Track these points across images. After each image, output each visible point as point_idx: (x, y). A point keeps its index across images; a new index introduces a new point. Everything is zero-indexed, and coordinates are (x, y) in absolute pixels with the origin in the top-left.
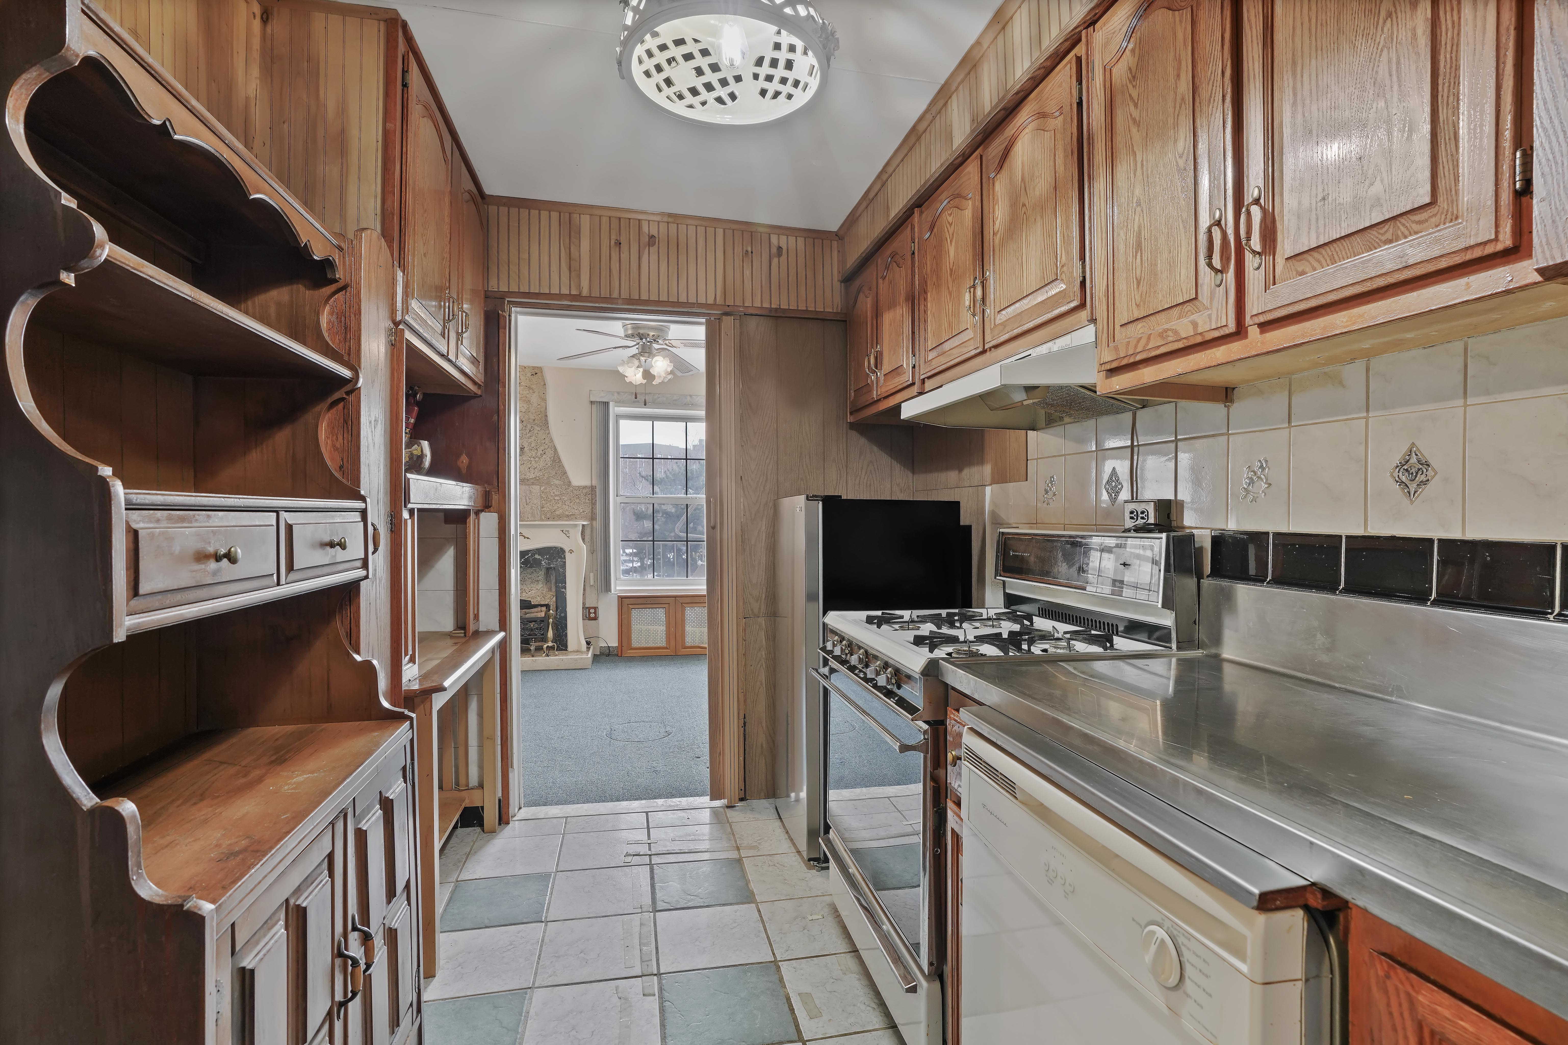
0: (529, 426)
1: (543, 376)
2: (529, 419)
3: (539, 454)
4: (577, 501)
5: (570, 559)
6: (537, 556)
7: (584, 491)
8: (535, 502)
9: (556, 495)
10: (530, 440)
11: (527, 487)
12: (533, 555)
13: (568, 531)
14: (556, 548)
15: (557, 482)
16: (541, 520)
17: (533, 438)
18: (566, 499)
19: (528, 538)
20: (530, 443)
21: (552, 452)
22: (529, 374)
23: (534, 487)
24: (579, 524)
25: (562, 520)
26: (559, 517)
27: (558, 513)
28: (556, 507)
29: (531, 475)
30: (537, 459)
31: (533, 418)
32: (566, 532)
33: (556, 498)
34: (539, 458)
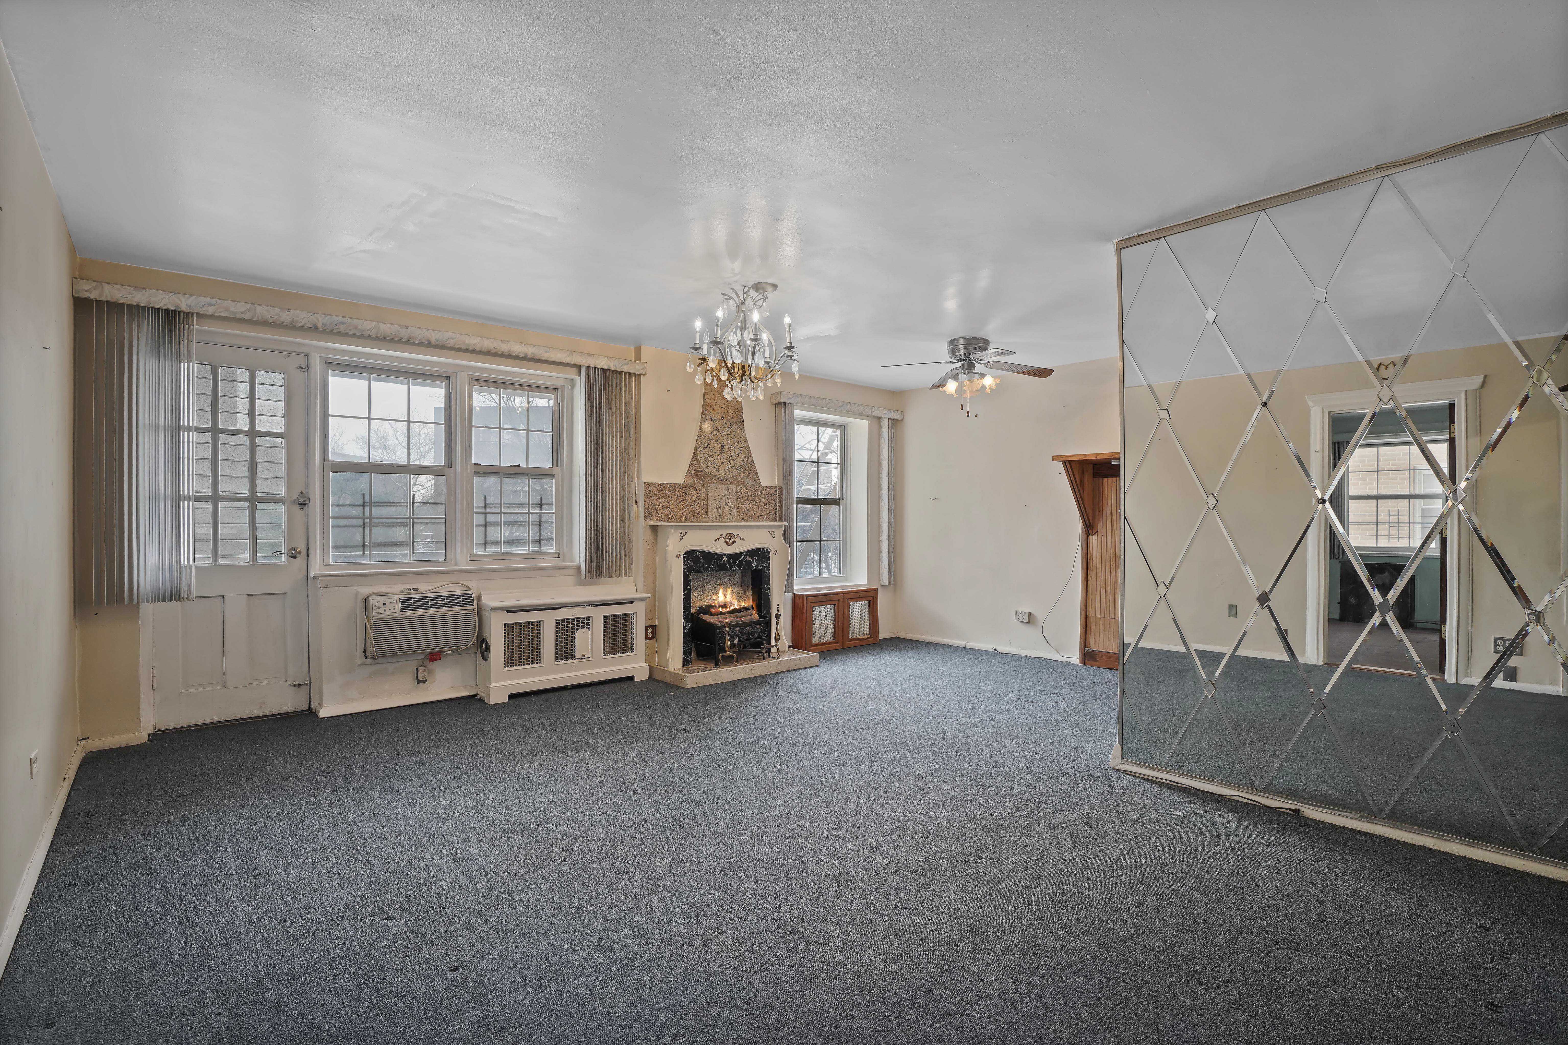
0: (728, 423)
2: (729, 416)
3: (736, 452)
4: (766, 501)
5: (773, 559)
6: (748, 558)
7: (771, 491)
8: (733, 502)
9: (750, 495)
10: (728, 438)
11: (726, 486)
12: (746, 556)
13: (773, 531)
14: (763, 549)
15: (750, 482)
16: (738, 521)
17: (732, 436)
18: (757, 498)
19: (743, 540)
20: (729, 441)
21: (746, 451)
23: (732, 486)
24: (781, 524)
25: (756, 520)
26: (751, 518)
27: (750, 513)
28: (749, 508)
29: (729, 475)
30: (734, 458)
31: (732, 415)
32: (772, 533)
33: (749, 498)
34: (736, 457)
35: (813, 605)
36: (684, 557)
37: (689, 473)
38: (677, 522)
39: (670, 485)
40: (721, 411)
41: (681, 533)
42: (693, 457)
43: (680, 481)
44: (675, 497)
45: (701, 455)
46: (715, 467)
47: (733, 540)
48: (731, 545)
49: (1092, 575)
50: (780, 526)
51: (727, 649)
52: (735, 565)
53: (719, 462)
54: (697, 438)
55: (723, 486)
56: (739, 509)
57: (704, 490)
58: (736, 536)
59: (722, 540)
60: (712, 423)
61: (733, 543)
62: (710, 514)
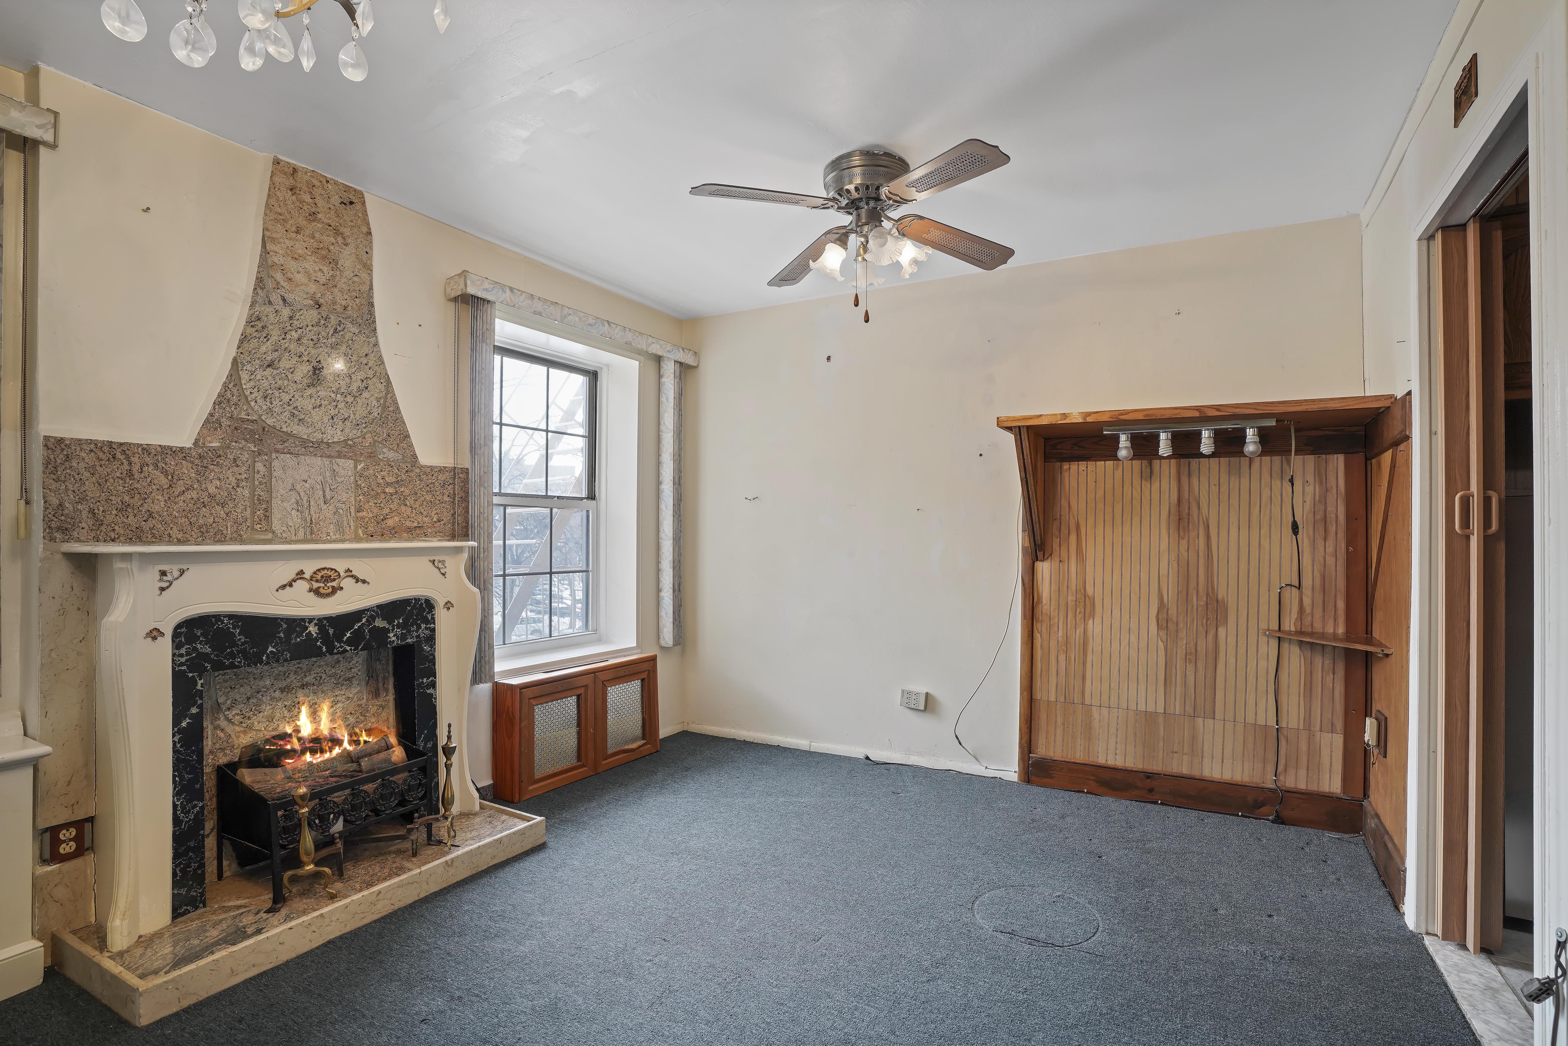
0: (333, 320)
1: (365, 214)
2: (335, 303)
3: (354, 387)
4: (429, 497)
5: (444, 621)
6: (380, 623)
7: (442, 477)
8: (344, 497)
9: (388, 484)
11: (326, 461)
12: (372, 619)
13: (443, 562)
14: (417, 600)
15: (391, 455)
16: (358, 540)
18: (407, 492)
19: (364, 582)
21: (381, 387)
22: (334, 198)
23: (341, 461)
24: (465, 547)
25: (401, 539)
26: (393, 533)
27: (390, 523)
28: (388, 511)
29: (335, 435)
30: (350, 399)
31: (344, 303)
32: (441, 566)
33: (387, 490)
34: (355, 397)
35: (533, 702)
36: (176, 635)
37: (211, 423)
38: (170, 542)
39: (146, 449)
40: (312, 288)
41: (163, 573)
42: (225, 386)
43: (184, 439)
44: (164, 481)
45: (252, 383)
46: (293, 415)
47: (334, 584)
48: (328, 595)
49: (1041, 628)
50: (459, 550)
51: (304, 858)
52: (340, 641)
53: (306, 404)
54: (241, 342)
55: (318, 461)
56: (361, 514)
57: (259, 466)
58: (342, 574)
59: (302, 586)
60: (286, 312)
61: (334, 590)
62: (277, 526)
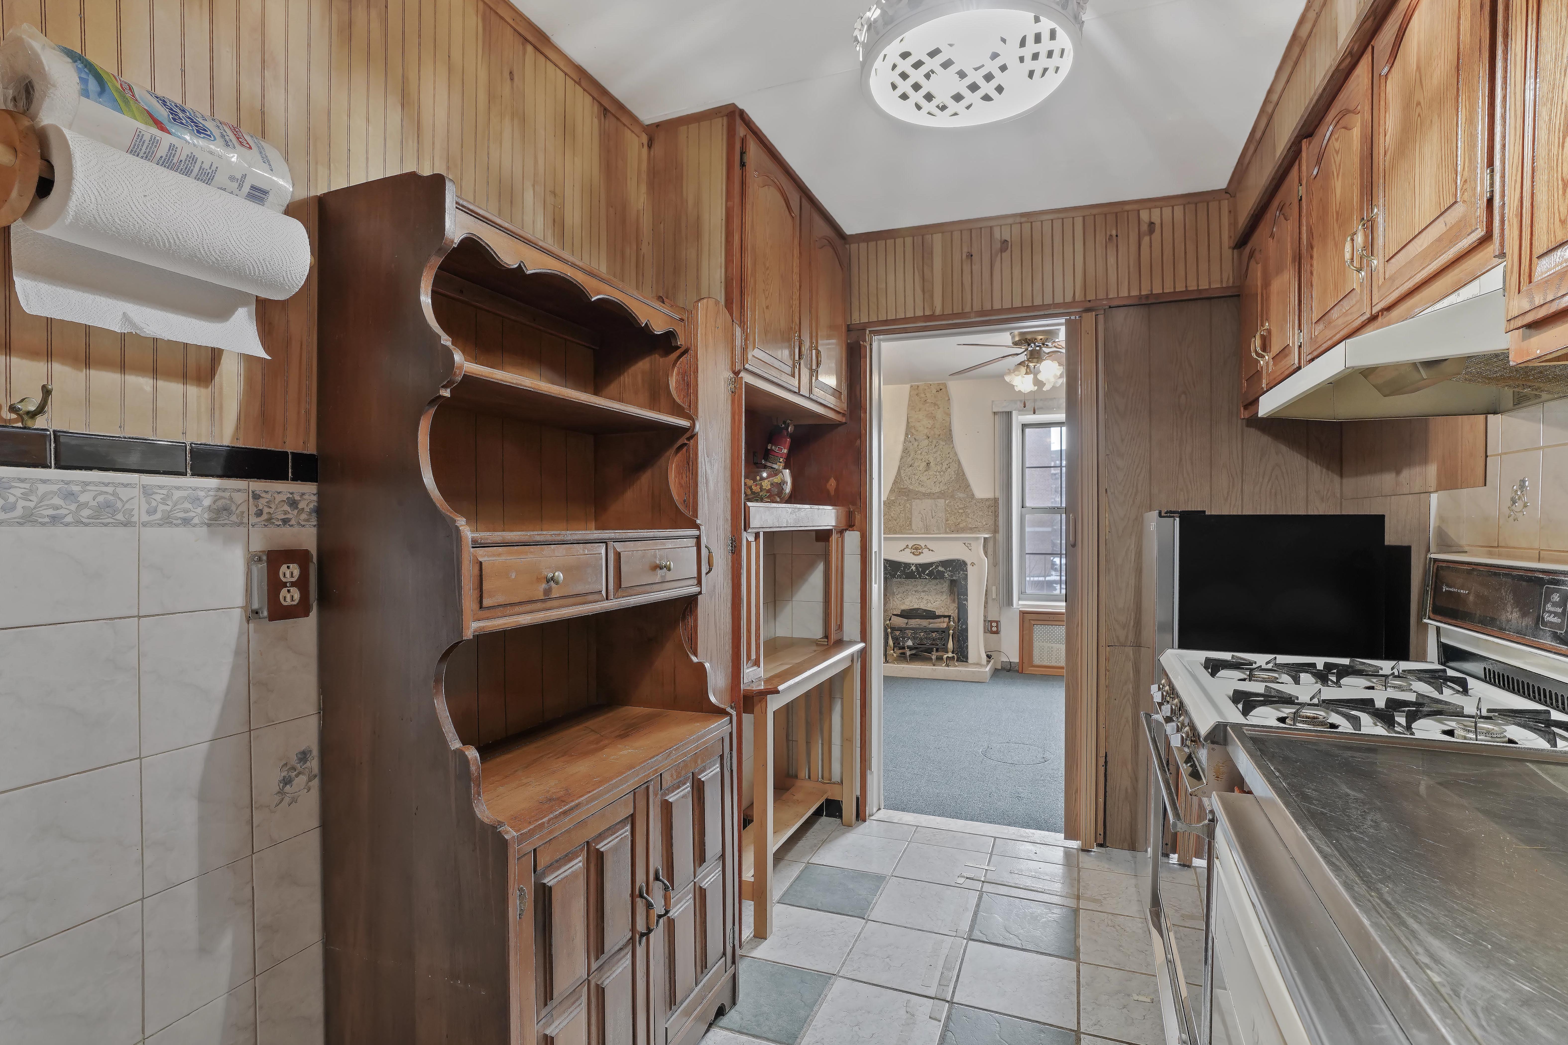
0: (934, 442)
1: (947, 392)
2: (935, 434)
3: (944, 468)
4: (981, 513)
5: (971, 572)
6: (940, 568)
7: (987, 503)
8: (940, 515)
9: (960, 509)
10: (935, 455)
11: (933, 501)
12: (937, 567)
13: (971, 544)
14: (958, 560)
15: (961, 495)
16: (946, 533)
17: (939, 453)
18: (969, 512)
19: (932, 551)
20: (936, 458)
21: (956, 466)
22: (934, 391)
23: (939, 500)
24: (981, 537)
25: (965, 534)
26: (963, 530)
27: (961, 525)
28: (960, 520)
29: (936, 489)
30: (942, 473)
31: (939, 433)
32: (968, 545)
33: (960, 511)
34: (944, 472)
35: (1033, 622)
37: (892, 491)
40: (926, 431)
42: (896, 477)
45: (905, 474)
46: (919, 484)
47: (920, 551)
48: (917, 555)
50: (978, 538)
52: (924, 574)
53: (924, 478)
54: (901, 459)
55: (929, 501)
56: (948, 522)
57: (908, 505)
58: (923, 547)
59: (908, 550)
60: (916, 444)
61: (920, 553)
62: (914, 527)
